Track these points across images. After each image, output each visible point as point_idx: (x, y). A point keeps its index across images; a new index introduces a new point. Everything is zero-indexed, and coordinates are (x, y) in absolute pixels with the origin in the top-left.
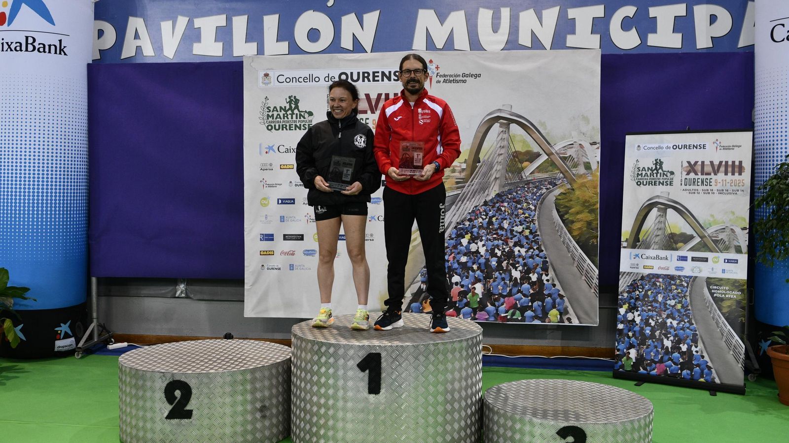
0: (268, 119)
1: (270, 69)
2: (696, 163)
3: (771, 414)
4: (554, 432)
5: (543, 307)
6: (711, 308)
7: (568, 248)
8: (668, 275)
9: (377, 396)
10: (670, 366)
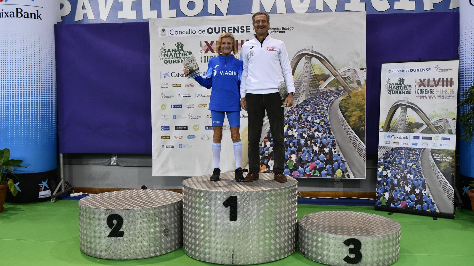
0: (165, 56)
1: (165, 26)
2: (425, 80)
3: (470, 230)
4: (342, 242)
5: (333, 168)
6: (434, 167)
7: (347, 132)
8: (408, 148)
9: (235, 222)
10: (409, 203)
